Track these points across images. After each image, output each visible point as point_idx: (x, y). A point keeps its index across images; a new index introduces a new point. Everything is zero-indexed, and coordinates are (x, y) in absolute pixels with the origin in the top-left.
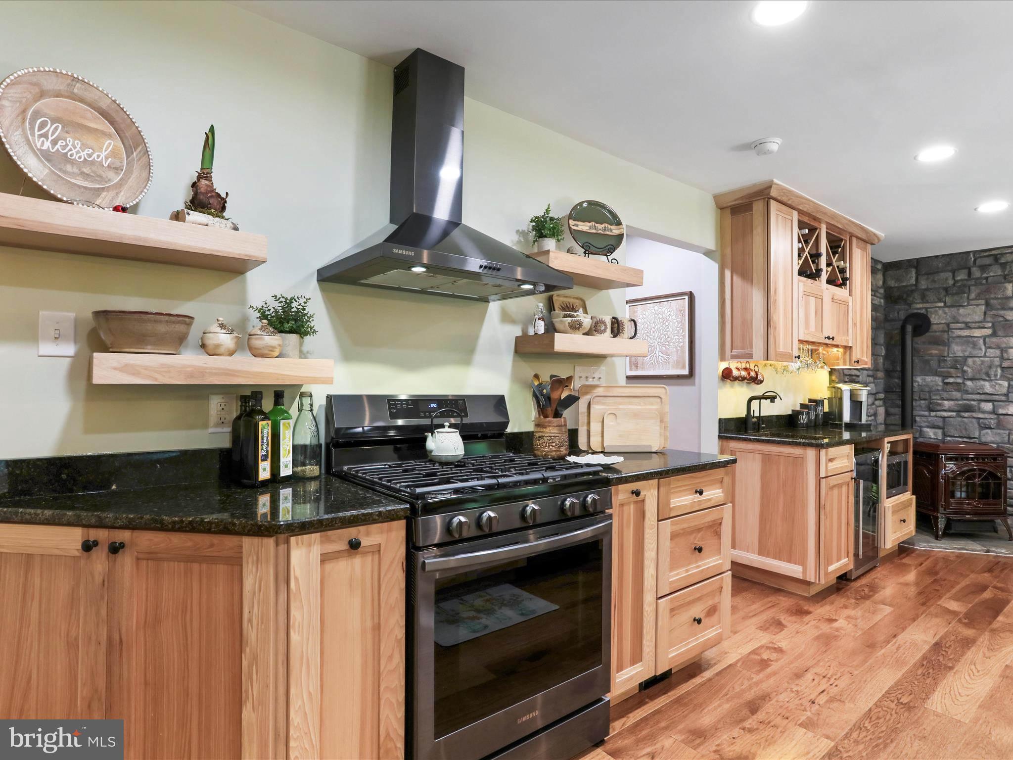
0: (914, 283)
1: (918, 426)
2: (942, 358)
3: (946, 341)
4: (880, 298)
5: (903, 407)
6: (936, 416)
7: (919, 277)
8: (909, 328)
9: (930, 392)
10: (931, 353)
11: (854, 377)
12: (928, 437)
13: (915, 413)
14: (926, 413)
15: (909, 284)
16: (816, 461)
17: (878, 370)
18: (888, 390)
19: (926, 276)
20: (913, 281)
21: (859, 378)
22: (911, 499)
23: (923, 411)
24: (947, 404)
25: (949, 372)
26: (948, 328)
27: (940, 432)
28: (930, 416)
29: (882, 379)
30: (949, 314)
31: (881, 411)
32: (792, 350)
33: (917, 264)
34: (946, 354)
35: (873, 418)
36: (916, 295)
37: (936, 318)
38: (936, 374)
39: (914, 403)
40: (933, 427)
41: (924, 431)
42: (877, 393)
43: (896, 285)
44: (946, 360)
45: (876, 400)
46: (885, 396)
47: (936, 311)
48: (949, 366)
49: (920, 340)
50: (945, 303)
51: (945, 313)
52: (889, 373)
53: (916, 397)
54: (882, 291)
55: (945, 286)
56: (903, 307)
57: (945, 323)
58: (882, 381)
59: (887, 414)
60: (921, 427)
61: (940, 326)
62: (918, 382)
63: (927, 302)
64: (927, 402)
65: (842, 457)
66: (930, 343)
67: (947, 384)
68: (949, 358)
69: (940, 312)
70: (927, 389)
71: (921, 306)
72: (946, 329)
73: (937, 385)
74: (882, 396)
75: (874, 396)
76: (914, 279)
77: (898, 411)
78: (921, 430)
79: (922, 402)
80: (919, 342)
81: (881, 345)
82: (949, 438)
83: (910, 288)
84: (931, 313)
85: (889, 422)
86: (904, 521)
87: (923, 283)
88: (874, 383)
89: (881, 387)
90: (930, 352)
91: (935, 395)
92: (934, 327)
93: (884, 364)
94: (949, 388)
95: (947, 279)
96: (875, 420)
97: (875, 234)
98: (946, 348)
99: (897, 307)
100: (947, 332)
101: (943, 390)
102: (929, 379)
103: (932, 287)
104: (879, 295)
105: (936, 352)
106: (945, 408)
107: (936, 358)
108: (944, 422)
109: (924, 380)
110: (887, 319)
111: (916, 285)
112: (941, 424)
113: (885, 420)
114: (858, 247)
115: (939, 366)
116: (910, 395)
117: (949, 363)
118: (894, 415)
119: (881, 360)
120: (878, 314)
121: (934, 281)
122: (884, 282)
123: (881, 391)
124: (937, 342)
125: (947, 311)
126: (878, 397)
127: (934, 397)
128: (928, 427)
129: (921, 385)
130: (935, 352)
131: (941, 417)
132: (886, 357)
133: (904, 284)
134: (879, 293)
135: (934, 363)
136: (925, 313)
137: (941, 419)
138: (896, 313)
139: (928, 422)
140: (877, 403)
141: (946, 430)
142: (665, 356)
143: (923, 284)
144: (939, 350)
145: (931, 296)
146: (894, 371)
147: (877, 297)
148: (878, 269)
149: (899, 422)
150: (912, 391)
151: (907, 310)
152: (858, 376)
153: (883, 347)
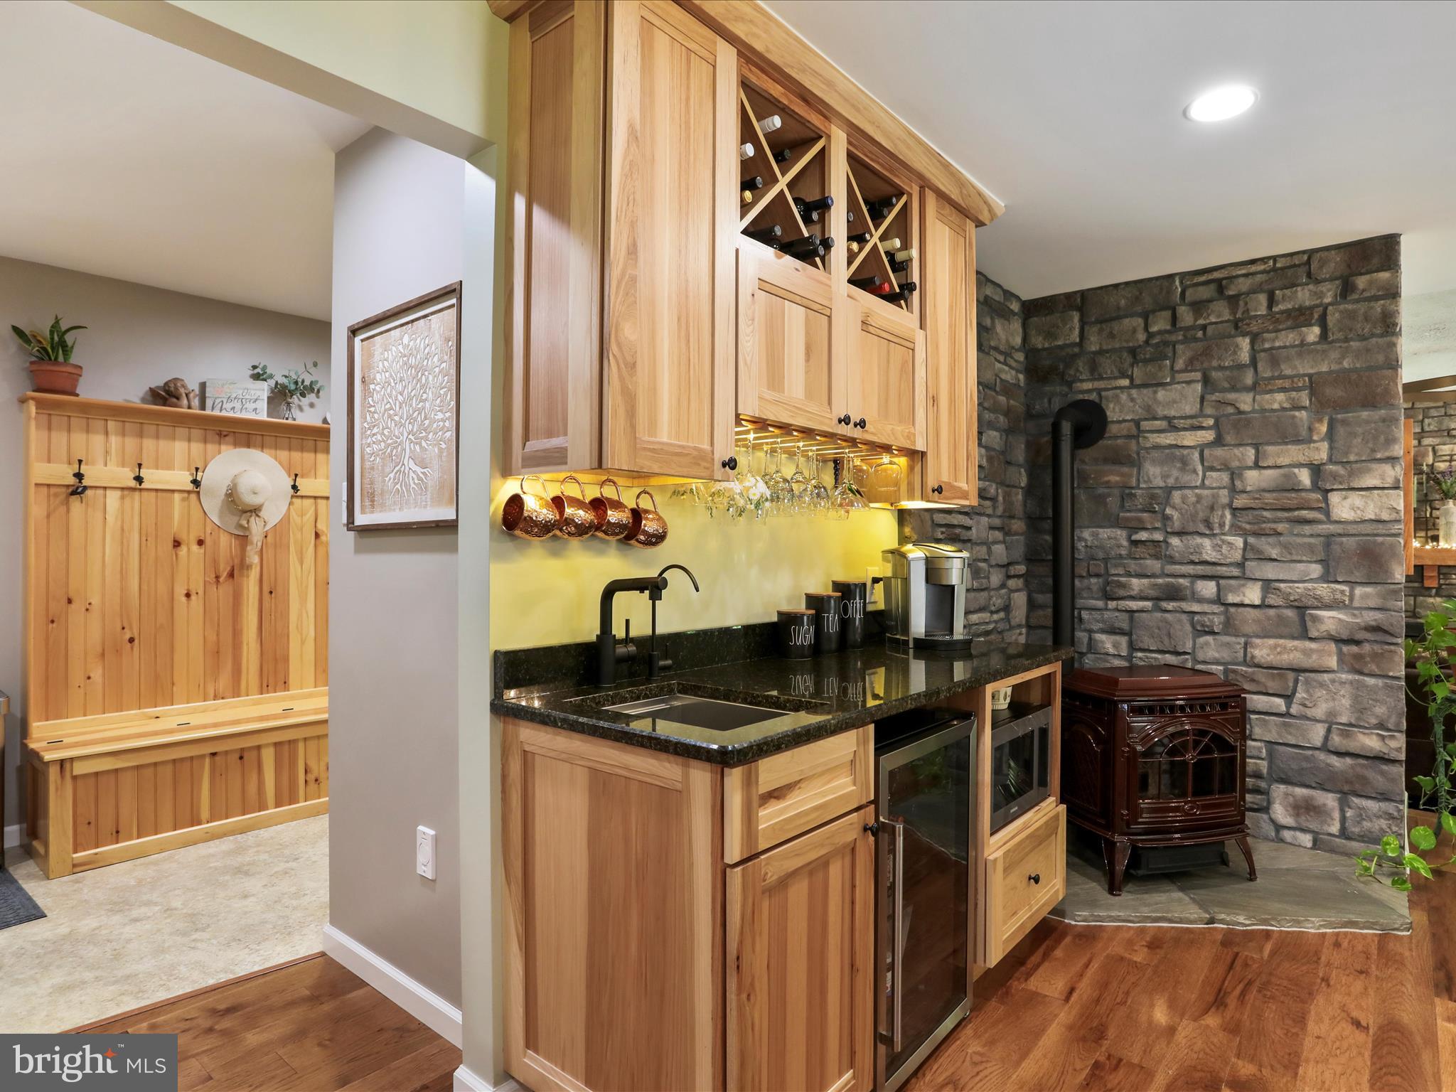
0: (1078, 340)
1: (1085, 630)
2: (1127, 491)
3: (1135, 456)
4: (1018, 371)
5: (1056, 590)
6: (1117, 610)
7: (1087, 328)
8: (1066, 428)
9: (1106, 560)
10: (1108, 482)
11: (958, 531)
12: (1103, 651)
13: (1080, 603)
14: (1100, 604)
15: (1067, 342)
16: (713, 807)
17: (1012, 517)
18: (1031, 558)
19: (1099, 326)
20: (1075, 336)
21: (969, 533)
22: (1056, 817)
23: (1093, 598)
24: (1136, 584)
25: (1140, 520)
26: (1138, 432)
27: (1123, 641)
28: (1106, 609)
29: (1021, 534)
30: (1138, 401)
31: (1020, 599)
32: (712, 444)
33: (1080, 302)
34: (1134, 483)
35: (1002, 615)
36: (1081, 364)
37: (1117, 410)
38: (1116, 523)
39: (1077, 582)
40: (1112, 631)
41: (1095, 640)
42: (1009, 564)
43: (1047, 345)
44: (1134, 495)
45: (1009, 577)
46: (1027, 570)
47: (1117, 396)
48: (1140, 507)
49: (1087, 454)
50: (1132, 380)
51: (1132, 400)
52: (1033, 521)
53: (1081, 570)
54: (1020, 356)
55: (1131, 344)
56: (1058, 389)
57: (1132, 420)
58: (1022, 538)
59: (1032, 605)
60: (1090, 631)
61: (1123, 425)
62: (1086, 541)
63: (1101, 378)
64: (1101, 580)
65: (830, 771)
66: (1106, 461)
67: (1135, 543)
68: (1139, 492)
69: (1124, 397)
70: (1101, 555)
71: (1087, 386)
72: (1134, 432)
73: (1119, 546)
74: (1021, 569)
75: (1003, 570)
76: (1077, 332)
77: (1046, 598)
78: (1090, 639)
79: (1093, 580)
80: (1087, 460)
81: (1020, 466)
82: (1140, 654)
83: (1069, 350)
84: (1107, 398)
85: (1033, 622)
86: (1037, 880)
87: (1092, 339)
88: (1004, 542)
89: (1019, 552)
90: (1106, 479)
91: (1116, 566)
92: (1113, 429)
93: (1025, 505)
94: (1140, 550)
95: (1134, 331)
96: (1007, 619)
97: (980, 194)
98: (1135, 471)
99: (1047, 389)
100: (1136, 437)
101: (1131, 556)
102: (1104, 533)
103: (1110, 347)
104: (1014, 364)
105: (1118, 478)
106: (1132, 593)
107: (1116, 492)
108: (1132, 620)
109: (1095, 535)
110: (1030, 415)
111: (1080, 344)
112: (1125, 626)
113: (1028, 617)
114: (941, 217)
115: (1122, 506)
116: (1069, 566)
117: (1140, 501)
118: (1042, 607)
119: (1019, 497)
120: (1012, 402)
121: (1112, 336)
122: (1025, 340)
123: (1020, 560)
124: (1119, 458)
125: (1135, 396)
126: (1012, 573)
127: (1113, 571)
128: (1103, 631)
129: (1091, 547)
130: (1114, 478)
131: (1126, 611)
132: (1029, 491)
133: (1060, 343)
134: (1016, 361)
135: (1113, 502)
136: (1097, 400)
137: (1125, 616)
138: (1046, 400)
139: (1103, 621)
140: (1012, 583)
141: (1134, 637)
142: (419, 470)
143: (1093, 344)
144: (1122, 475)
145: (1107, 366)
146: (1042, 518)
147: (1010, 367)
148: (1012, 311)
149: (1050, 623)
150: (1073, 558)
151: (1066, 395)
152: (969, 528)
153: (1022, 470)
